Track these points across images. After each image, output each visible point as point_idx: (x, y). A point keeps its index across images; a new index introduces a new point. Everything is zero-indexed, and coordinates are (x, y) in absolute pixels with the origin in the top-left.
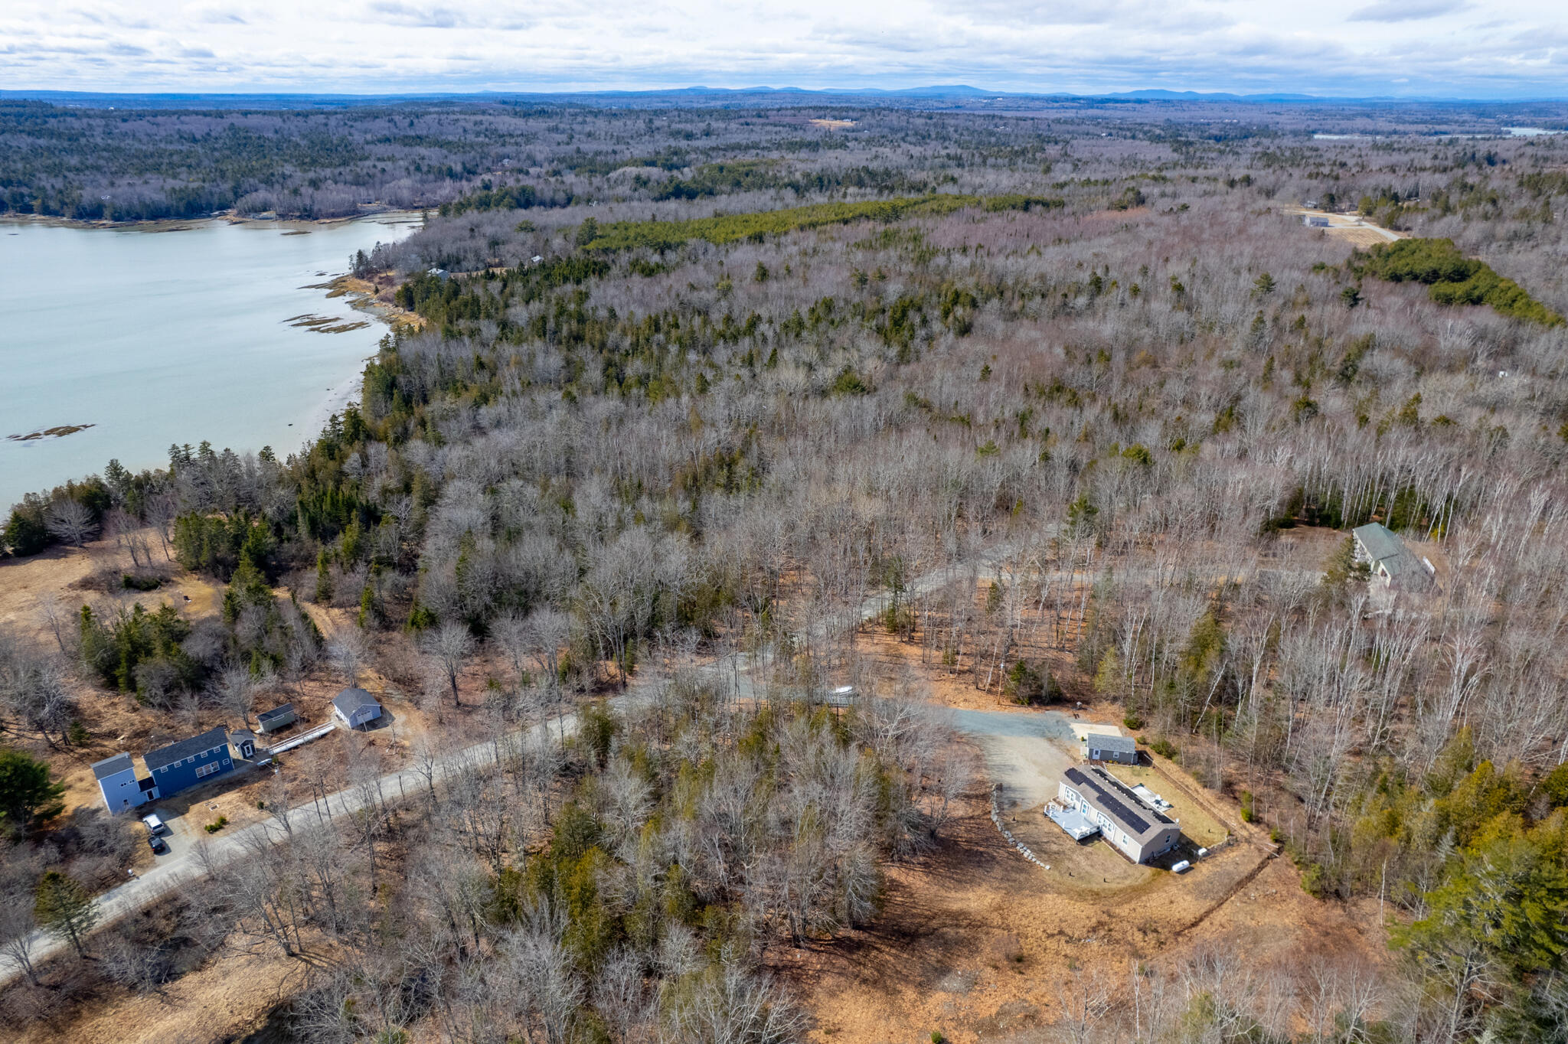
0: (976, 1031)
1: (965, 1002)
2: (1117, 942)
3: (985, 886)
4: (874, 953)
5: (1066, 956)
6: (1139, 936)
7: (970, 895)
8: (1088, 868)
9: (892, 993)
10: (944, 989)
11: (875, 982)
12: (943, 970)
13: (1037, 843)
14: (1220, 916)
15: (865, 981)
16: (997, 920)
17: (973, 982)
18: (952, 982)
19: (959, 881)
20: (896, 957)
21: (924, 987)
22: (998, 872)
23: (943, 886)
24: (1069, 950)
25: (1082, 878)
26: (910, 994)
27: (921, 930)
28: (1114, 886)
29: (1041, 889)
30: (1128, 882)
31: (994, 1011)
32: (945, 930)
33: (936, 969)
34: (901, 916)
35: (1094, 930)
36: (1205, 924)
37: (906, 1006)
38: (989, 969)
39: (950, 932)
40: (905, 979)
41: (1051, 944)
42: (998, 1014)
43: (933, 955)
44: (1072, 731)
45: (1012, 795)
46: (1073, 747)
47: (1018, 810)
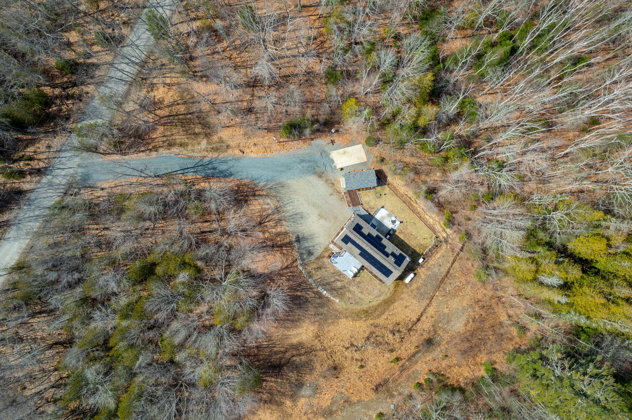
0: (323, 416)
1: (315, 401)
2: (381, 343)
3: (307, 321)
4: (264, 384)
5: (357, 360)
6: (391, 336)
7: (300, 330)
8: (360, 295)
9: (280, 404)
10: (303, 396)
11: (270, 401)
12: (300, 385)
13: (328, 284)
14: (431, 311)
15: (265, 402)
16: (319, 346)
17: (316, 389)
18: (306, 391)
19: (293, 321)
20: (276, 382)
21: (294, 397)
22: (312, 310)
23: (285, 327)
24: (357, 356)
25: (357, 303)
26: (288, 403)
27: (283, 361)
28: (375, 303)
29: (337, 316)
30: (382, 298)
31: (329, 402)
32: (294, 358)
33: (296, 386)
34: (270, 356)
35: (368, 338)
36: (423, 318)
37: (289, 411)
38: (321, 379)
39: (297, 359)
40: (283, 394)
41: (347, 354)
42: (331, 404)
43: (293, 376)
44: (333, 162)
45: (307, 245)
46: (335, 180)
47: (313, 258)
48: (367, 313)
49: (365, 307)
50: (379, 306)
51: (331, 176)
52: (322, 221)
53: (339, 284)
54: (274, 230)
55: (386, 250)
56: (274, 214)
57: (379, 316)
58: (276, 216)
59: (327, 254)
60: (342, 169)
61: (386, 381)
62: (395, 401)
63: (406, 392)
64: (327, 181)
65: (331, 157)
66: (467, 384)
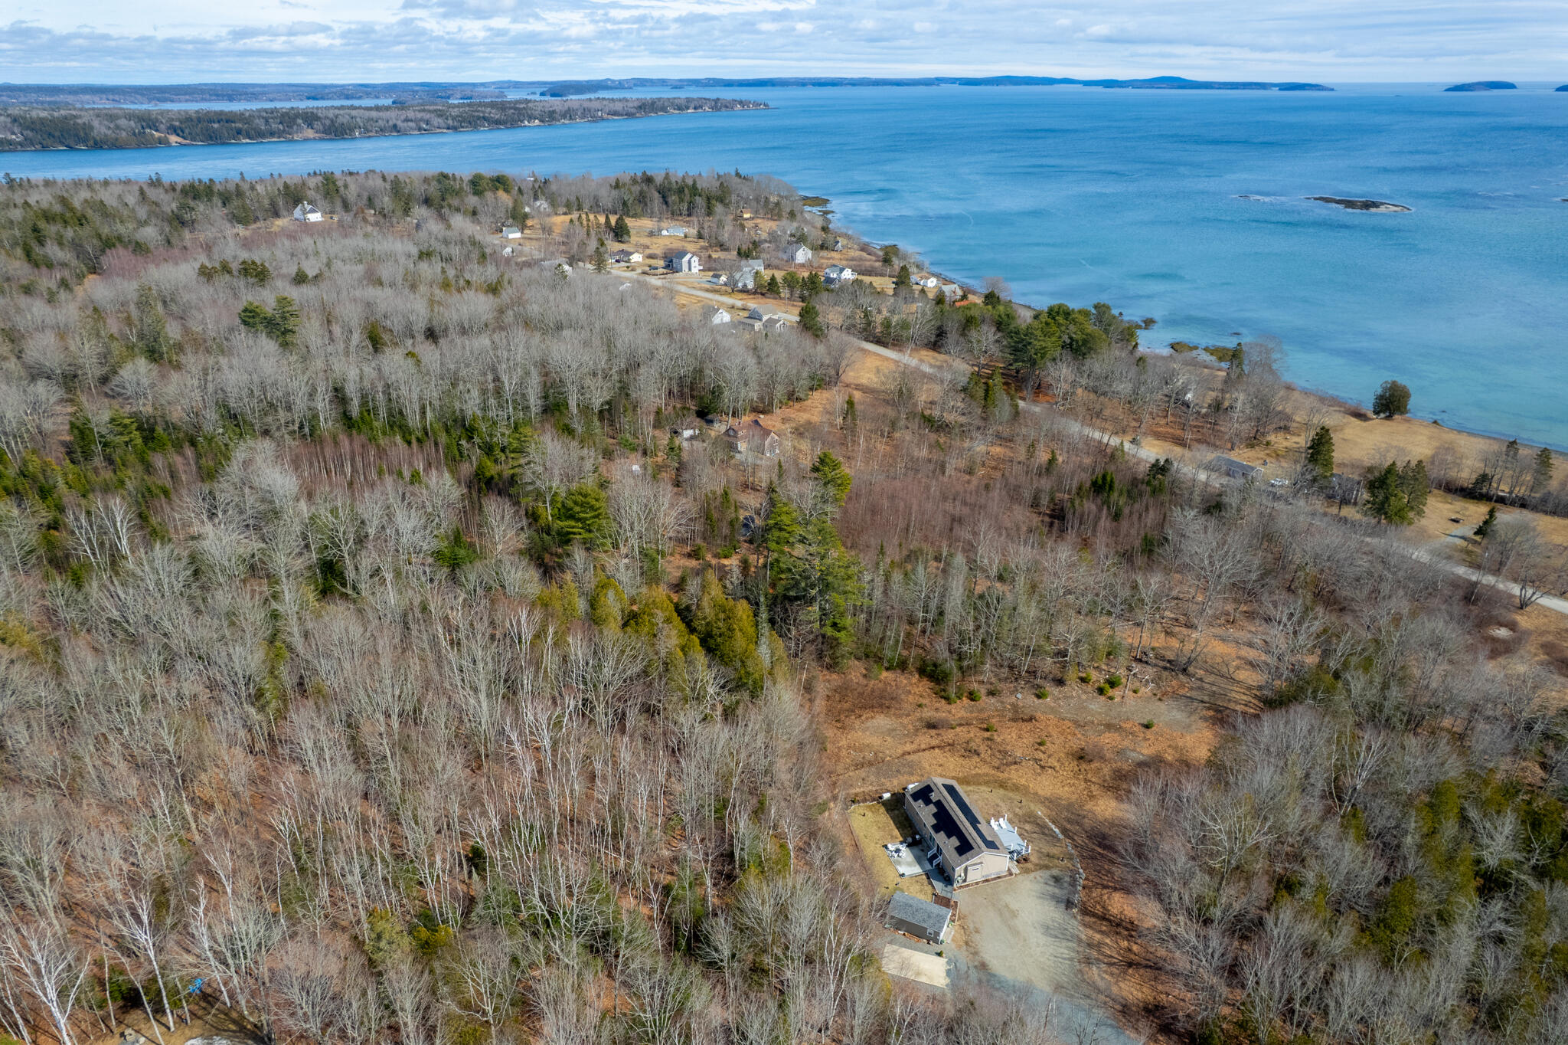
2: (1000, 752)
5: (1044, 753)
6: (981, 752)
10: (1144, 754)
13: (1045, 835)
16: (1094, 787)
22: (1087, 824)
24: (1041, 756)
35: (1015, 763)
36: (924, 746)
41: (1054, 763)
44: (948, 972)
45: (1057, 891)
46: (960, 947)
47: (1055, 872)
48: (1002, 785)
49: (1002, 791)
50: (980, 784)
51: (964, 958)
52: (1014, 906)
53: (1028, 827)
54: (1108, 941)
55: (935, 810)
56: (1098, 960)
57: (987, 775)
58: (1094, 954)
59: (1029, 865)
60: (939, 954)
61: (1014, 720)
62: (1013, 699)
63: (993, 700)
64: (976, 953)
65: (948, 981)
66: (911, 673)
